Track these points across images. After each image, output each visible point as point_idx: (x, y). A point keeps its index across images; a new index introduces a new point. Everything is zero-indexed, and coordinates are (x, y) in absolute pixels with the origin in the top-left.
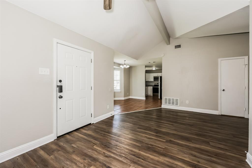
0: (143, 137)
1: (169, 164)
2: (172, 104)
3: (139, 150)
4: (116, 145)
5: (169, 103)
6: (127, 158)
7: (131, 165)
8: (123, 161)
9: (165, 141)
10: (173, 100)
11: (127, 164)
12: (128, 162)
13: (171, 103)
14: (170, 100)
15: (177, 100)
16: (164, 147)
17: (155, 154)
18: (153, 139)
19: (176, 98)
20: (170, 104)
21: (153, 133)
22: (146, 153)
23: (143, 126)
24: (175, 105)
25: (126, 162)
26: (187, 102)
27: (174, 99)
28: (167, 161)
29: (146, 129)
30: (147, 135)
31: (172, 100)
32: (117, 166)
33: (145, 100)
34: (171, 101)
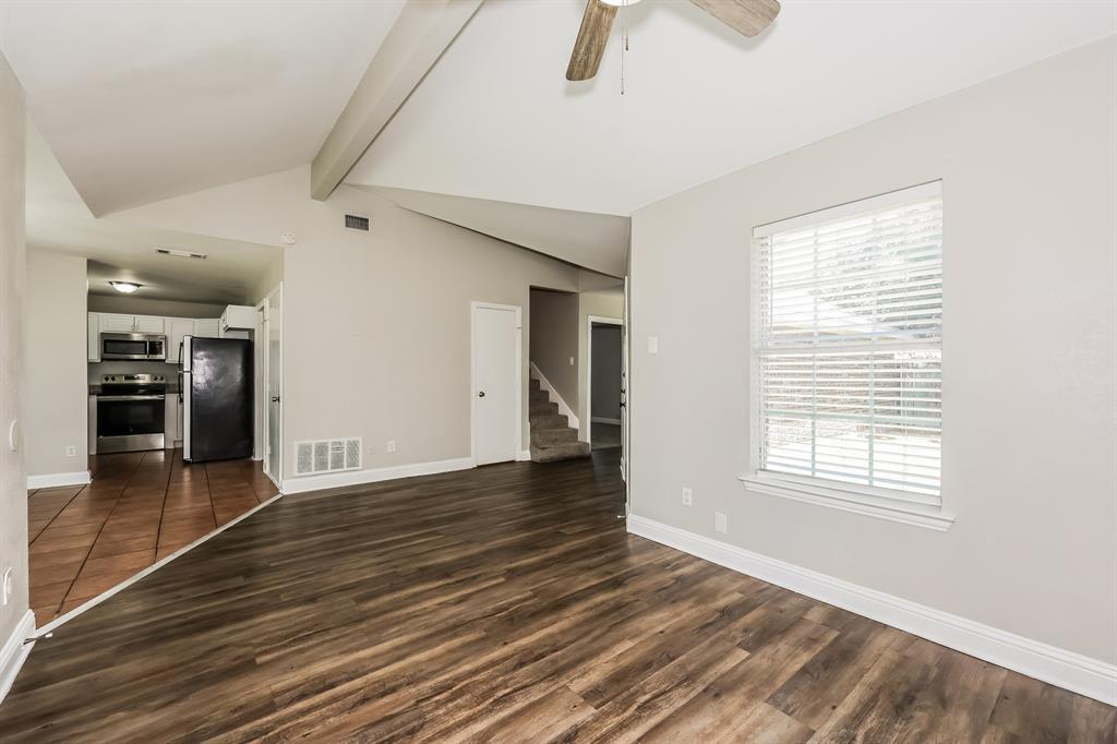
1: (591, 613)
2: (348, 466)
3: (505, 644)
4: (418, 702)
5: (322, 465)
6: (526, 686)
7: (562, 683)
8: (533, 699)
9: (502, 580)
10: (338, 447)
11: (551, 695)
12: (547, 688)
13: (327, 463)
14: (322, 449)
15: (353, 446)
16: (530, 593)
17: (547, 620)
18: (471, 594)
19: (351, 439)
20: (327, 469)
22: (530, 634)
24: (345, 469)
25: (543, 695)
26: (391, 446)
27: (340, 443)
28: (585, 610)
31: (333, 449)
32: (551, 722)
33: (92, 485)
34: (330, 452)
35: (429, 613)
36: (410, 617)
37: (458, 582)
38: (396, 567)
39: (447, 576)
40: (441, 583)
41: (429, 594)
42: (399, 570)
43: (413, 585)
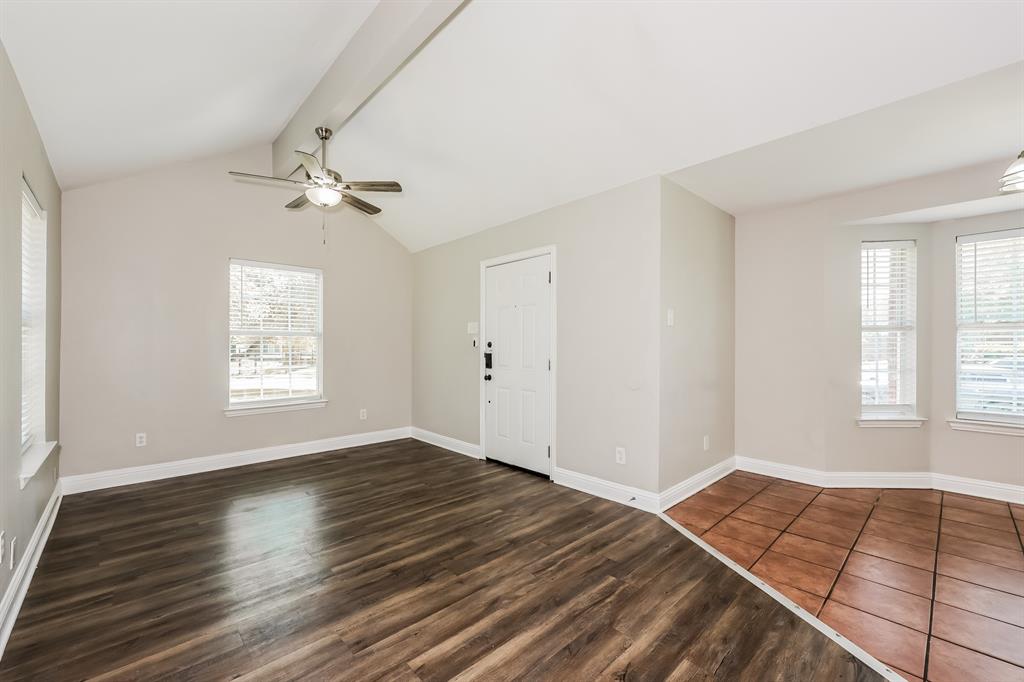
35: (407, 537)
36: (423, 533)
37: (383, 565)
38: (461, 582)
39: (396, 572)
40: (402, 563)
41: (411, 552)
42: (454, 578)
43: (430, 558)
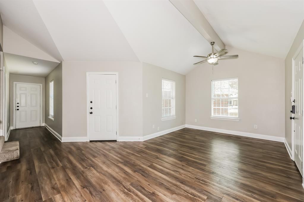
0: (198, 155)
21: (186, 157)
23: (198, 169)
29: (193, 163)
30: (194, 157)
